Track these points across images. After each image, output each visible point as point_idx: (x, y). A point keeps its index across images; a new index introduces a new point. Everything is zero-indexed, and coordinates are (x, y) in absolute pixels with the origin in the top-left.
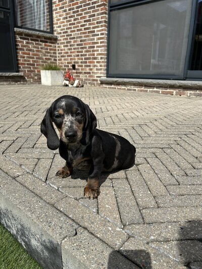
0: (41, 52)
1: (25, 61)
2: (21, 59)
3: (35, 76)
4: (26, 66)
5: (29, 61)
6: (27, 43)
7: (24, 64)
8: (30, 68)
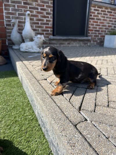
0: (106, 20)
1: (94, 28)
2: (91, 26)
3: (98, 40)
4: (94, 32)
5: (96, 28)
6: (98, 13)
7: (92, 30)
8: (96, 33)
